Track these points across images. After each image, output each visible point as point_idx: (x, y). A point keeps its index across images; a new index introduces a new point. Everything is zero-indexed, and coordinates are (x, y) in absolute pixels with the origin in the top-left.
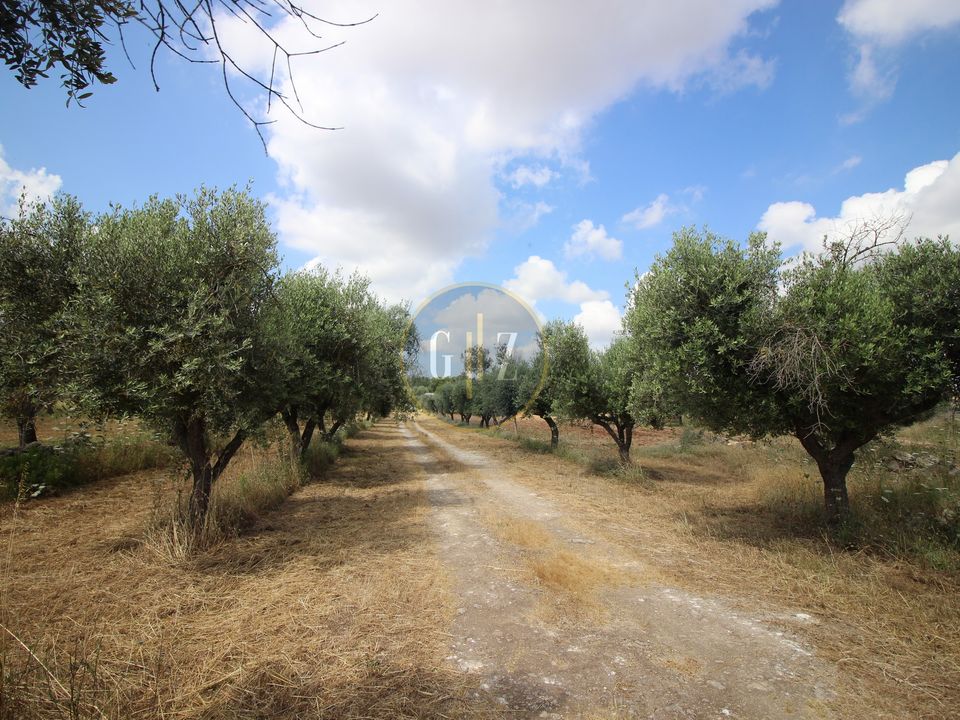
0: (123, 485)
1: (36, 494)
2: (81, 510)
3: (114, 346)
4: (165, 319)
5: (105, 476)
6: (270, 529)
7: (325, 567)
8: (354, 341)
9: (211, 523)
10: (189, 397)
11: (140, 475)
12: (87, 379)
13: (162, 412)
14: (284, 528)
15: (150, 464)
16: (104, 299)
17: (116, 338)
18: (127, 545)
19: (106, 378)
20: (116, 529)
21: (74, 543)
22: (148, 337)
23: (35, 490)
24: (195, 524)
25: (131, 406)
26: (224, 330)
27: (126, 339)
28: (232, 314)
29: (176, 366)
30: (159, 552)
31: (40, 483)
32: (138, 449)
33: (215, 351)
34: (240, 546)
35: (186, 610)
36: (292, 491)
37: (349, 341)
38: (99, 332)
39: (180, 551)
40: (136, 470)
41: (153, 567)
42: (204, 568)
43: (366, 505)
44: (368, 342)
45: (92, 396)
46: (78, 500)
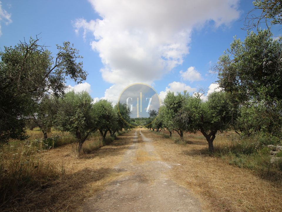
0: (66, 147)
1: (50, 148)
2: (59, 151)
3: (65, 120)
4: (73, 115)
5: (62, 145)
6: (93, 153)
7: (100, 158)
8: (109, 115)
9: (82, 151)
10: (77, 128)
11: (70, 145)
12: (61, 125)
13: (72, 131)
14: (96, 153)
15: (71, 142)
16: (63, 112)
17: (65, 118)
18: (67, 155)
19: (64, 125)
20: (65, 154)
21: (58, 156)
22: (70, 118)
23: (50, 147)
24: (79, 151)
25: (68, 130)
26: (82, 116)
27: (67, 118)
28: (83, 113)
29: (74, 123)
30: (73, 156)
31: (50, 146)
32: (69, 139)
33: (81, 120)
34: (87, 155)
35: (77, 163)
36: (101, 147)
37: (108, 115)
38: (62, 118)
39: (77, 156)
40: (69, 143)
41: (72, 158)
42: (81, 158)
43: (115, 149)
44: (112, 115)
45: (62, 128)
46: (58, 149)
